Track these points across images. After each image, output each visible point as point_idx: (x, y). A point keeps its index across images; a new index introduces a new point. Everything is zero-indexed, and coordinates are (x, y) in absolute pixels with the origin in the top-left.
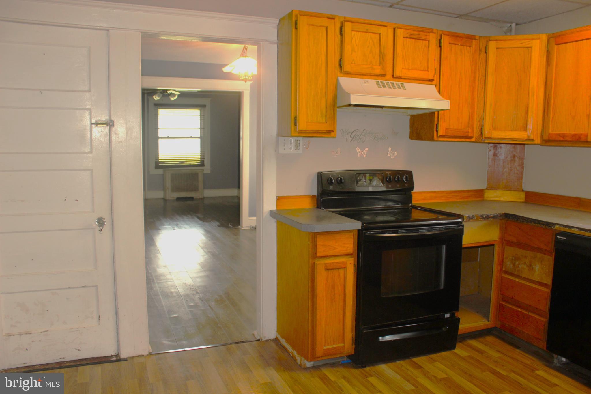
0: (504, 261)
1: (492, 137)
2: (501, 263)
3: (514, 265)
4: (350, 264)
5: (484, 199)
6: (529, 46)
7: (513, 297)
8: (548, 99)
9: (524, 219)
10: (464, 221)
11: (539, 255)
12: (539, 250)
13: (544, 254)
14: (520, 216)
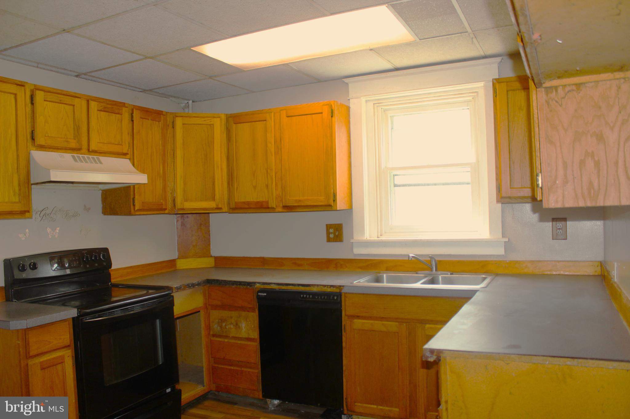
0: (211, 325)
1: (184, 208)
2: (208, 327)
3: (221, 327)
4: (68, 356)
5: (177, 268)
6: (212, 123)
7: (224, 357)
8: (231, 171)
9: (226, 283)
10: (174, 292)
11: (244, 313)
12: (243, 309)
13: (248, 311)
14: (222, 281)
